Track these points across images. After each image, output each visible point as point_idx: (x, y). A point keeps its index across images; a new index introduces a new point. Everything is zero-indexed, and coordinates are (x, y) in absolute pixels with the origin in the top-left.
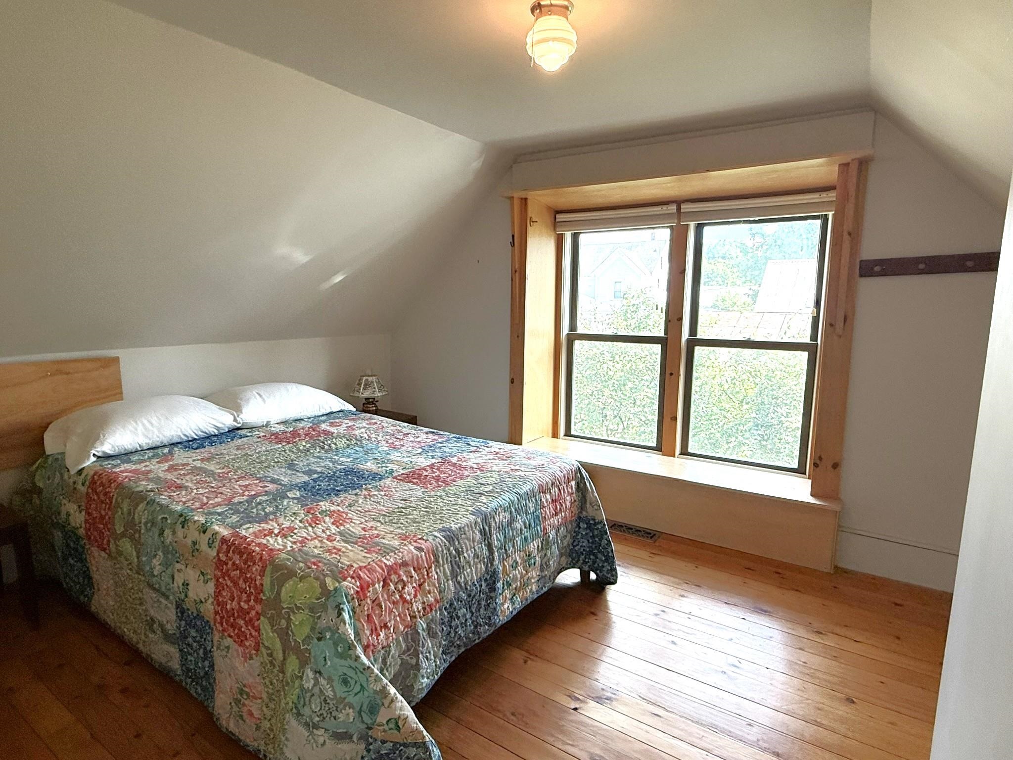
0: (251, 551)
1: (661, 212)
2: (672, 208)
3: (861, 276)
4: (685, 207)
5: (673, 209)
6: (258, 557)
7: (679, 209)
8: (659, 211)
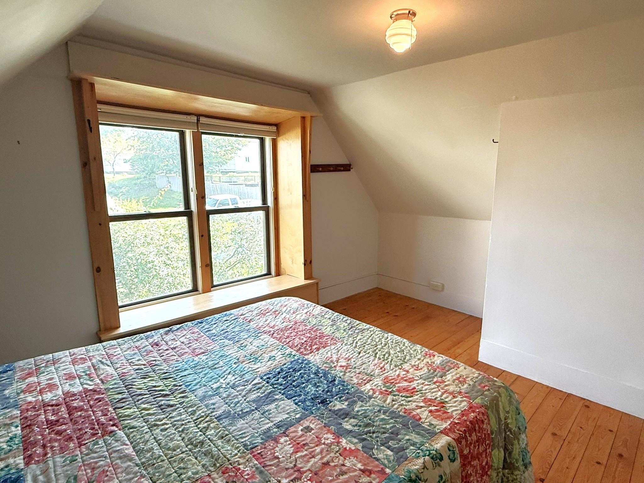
0: (475, 418)
1: (186, 120)
2: (194, 118)
3: (312, 172)
4: (203, 120)
5: (194, 120)
6: (481, 416)
7: (198, 120)
8: (185, 119)
